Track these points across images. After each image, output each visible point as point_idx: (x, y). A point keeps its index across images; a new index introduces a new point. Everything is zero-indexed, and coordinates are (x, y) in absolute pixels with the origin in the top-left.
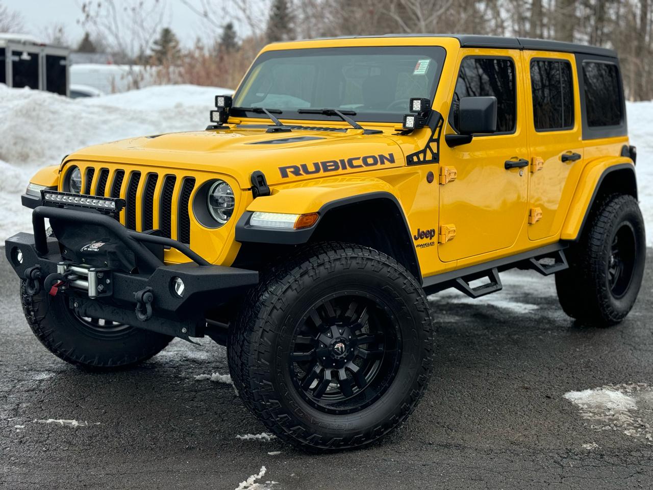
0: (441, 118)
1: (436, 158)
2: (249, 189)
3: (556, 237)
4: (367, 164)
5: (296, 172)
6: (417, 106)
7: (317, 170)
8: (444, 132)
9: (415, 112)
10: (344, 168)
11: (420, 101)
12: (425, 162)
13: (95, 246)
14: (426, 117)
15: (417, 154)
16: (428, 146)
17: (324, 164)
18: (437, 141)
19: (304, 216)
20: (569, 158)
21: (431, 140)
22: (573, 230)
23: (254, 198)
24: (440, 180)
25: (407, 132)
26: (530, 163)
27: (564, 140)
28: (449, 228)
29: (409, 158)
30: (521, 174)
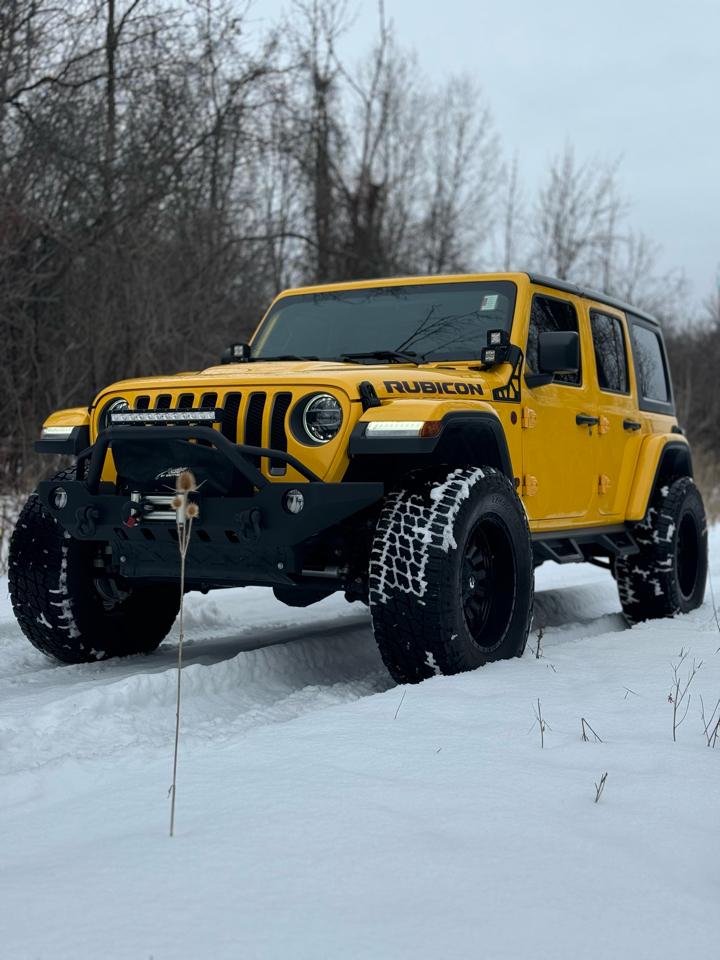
0: (521, 353)
1: (518, 398)
2: (357, 401)
3: (621, 518)
4: (460, 392)
5: (400, 389)
6: (496, 338)
7: (417, 391)
8: (523, 372)
9: (495, 345)
10: (441, 392)
11: (499, 335)
12: (508, 400)
13: (177, 472)
14: (506, 353)
15: (501, 389)
16: (510, 383)
17: (423, 384)
18: (518, 378)
19: (428, 424)
20: (629, 426)
21: (513, 376)
22: (638, 510)
23: (365, 409)
24: (523, 423)
25: (487, 368)
26: (597, 421)
27: (623, 405)
28: (532, 479)
29: (495, 392)
30: (591, 433)
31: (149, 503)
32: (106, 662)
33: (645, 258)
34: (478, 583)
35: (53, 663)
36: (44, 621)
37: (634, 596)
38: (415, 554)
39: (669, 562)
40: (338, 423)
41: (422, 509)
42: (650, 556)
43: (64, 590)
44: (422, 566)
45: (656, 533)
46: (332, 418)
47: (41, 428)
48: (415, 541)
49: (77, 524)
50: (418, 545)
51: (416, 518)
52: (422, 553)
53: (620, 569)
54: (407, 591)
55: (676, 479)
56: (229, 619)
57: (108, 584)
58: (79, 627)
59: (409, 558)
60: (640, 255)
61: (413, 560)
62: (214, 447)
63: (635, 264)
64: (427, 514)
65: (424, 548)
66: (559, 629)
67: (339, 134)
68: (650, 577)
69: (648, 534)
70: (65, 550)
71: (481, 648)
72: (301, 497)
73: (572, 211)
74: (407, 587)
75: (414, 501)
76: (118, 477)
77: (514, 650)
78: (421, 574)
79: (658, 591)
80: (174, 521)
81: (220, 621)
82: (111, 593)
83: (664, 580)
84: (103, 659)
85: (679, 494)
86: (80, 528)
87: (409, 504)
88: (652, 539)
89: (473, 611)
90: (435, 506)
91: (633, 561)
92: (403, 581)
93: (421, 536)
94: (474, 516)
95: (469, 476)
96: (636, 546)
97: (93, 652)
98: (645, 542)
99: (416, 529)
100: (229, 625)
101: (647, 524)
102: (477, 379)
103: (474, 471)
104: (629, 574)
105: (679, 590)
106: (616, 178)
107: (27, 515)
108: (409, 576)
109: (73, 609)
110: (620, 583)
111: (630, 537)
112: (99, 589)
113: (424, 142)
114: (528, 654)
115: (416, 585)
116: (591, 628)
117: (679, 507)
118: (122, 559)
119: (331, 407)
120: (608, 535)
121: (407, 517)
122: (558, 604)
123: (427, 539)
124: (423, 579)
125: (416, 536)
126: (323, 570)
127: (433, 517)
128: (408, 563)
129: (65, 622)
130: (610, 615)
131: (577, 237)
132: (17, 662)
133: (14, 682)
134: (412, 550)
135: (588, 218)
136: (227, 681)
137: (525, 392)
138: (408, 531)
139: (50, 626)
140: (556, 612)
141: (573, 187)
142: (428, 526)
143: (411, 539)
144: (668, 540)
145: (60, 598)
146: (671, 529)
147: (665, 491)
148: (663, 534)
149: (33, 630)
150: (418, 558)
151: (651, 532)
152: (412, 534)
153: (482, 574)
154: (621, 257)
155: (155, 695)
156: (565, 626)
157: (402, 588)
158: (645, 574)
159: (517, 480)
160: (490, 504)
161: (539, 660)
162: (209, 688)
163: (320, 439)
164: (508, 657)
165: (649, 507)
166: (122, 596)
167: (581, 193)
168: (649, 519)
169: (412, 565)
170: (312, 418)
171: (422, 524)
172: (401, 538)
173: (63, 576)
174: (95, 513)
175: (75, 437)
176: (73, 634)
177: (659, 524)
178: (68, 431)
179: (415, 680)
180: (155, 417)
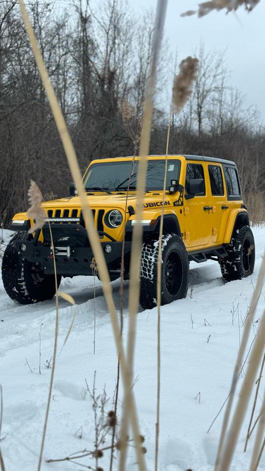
0: (183, 187)
1: (182, 204)
2: (128, 212)
3: (221, 243)
6: (174, 183)
7: (147, 206)
8: (184, 194)
9: (174, 185)
10: (155, 206)
11: (175, 181)
12: (179, 205)
13: (66, 239)
14: (177, 187)
15: (176, 202)
16: (179, 199)
17: (149, 204)
18: (182, 197)
19: (152, 220)
20: (224, 208)
21: (180, 196)
22: (228, 239)
23: (130, 215)
24: (184, 213)
25: (171, 193)
26: (211, 208)
27: (222, 200)
28: (188, 233)
29: (174, 203)
30: (209, 213)
31: (57, 250)
32: (37, 303)
33: (238, 100)
34: (171, 273)
35: (17, 304)
36: (15, 290)
37: (226, 271)
38: (149, 265)
39: (239, 258)
40: (121, 220)
41: (151, 250)
42: (233, 256)
43: (23, 279)
44: (152, 269)
45: (234, 248)
46: (119, 218)
47: (12, 221)
48: (149, 261)
49: (31, 257)
50: (150, 262)
51: (149, 253)
52: (151, 265)
53: (221, 261)
54: (147, 278)
55: (242, 226)
56: (74, 284)
57: (36, 275)
58: (28, 292)
59: (147, 267)
60: (236, 99)
61: (148, 267)
62: (78, 229)
63: (234, 103)
64: (153, 251)
65: (152, 263)
66: (198, 285)
67: (93, 44)
68: (232, 264)
69: (231, 248)
70: (23, 264)
71: (172, 296)
72: (110, 247)
73: (204, 75)
74: (147, 276)
75: (148, 247)
76: (44, 240)
77: (183, 295)
78: (151, 272)
79: (236, 269)
80: (66, 256)
81: (72, 286)
82: (37, 278)
83: (238, 265)
84: (36, 302)
85: (243, 232)
86: (31, 258)
87: (146, 248)
88: (233, 250)
89: (169, 283)
90: (155, 249)
91: (226, 259)
92: (145, 274)
93: (151, 259)
94: (169, 251)
95: (167, 237)
96: (227, 253)
97: (33, 300)
98: (231, 251)
99: (149, 257)
100: (74, 287)
101: (231, 244)
102: (168, 198)
103: (168, 235)
104: (225, 263)
105: (243, 268)
106: (224, 59)
107: (8, 252)
108: (147, 273)
109: (26, 285)
110: (221, 266)
111: (225, 250)
112: (33, 277)
113: (132, 42)
114: (188, 297)
115: (150, 276)
116: (211, 284)
117: (243, 237)
118: (45, 268)
119: (118, 214)
120: (216, 250)
121: (146, 253)
122: (198, 274)
123: (153, 260)
124: (152, 274)
125: (149, 259)
126: (116, 270)
127: (155, 252)
128: (147, 269)
129: (23, 290)
130: (218, 278)
131: (207, 88)
132: (5, 305)
133: (10, 312)
134: (148, 264)
135: (212, 78)
136: (86, 310)
137: (185, 201)
138: (146, 257)
139: (18, 292)
140: (198, 277)
141: (204, 64)
142: (153, 256)
143: (147, 260)
144: (239, 250)
145: (21, 282)
146: (240, 246)
147: (238, 231)
148: (237, 248)
149: (11, 293)
150: (150, 267)
151: (233, 247)
152: (148, 259)
153: (171, 270)
154: (227, 97)
155: (64, 315)
156: (201, 284)
157: (145, 277)
158: (231, 263)
159: (183, 234)
160: (174, 246)
161: (192, 299)
162: (80, 312)
163: (114, 226)
164: (181, 298)
165: (232, 238)
166: (41, 279)
167: (208, 66)
168: (232, 242)
169: (148, 269)
170: (112, 218)
171: (151, 255)
172: (144, 260)
173: (22, 274)
174: (37, 253)
175: (26, 224)
176: (26, 294)
177: (235, 244)
178: (23, 222)
179: (151, 308)
180: (55, 220)
